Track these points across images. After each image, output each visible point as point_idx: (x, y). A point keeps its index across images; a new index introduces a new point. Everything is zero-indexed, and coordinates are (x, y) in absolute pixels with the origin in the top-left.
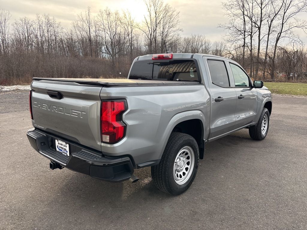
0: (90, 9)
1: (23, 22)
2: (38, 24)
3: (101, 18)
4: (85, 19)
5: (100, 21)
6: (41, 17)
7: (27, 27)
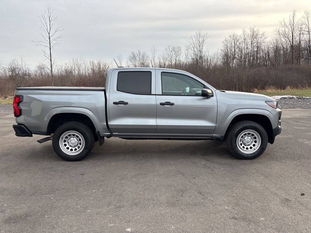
0: (295, 12)
1: (232, 38)
2: (244, 38)
3: (306, 20)
4: (288, 24)
5: (304, 23)
6: (246, 31)
7: (234, 43)
